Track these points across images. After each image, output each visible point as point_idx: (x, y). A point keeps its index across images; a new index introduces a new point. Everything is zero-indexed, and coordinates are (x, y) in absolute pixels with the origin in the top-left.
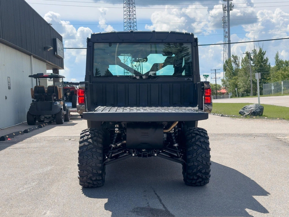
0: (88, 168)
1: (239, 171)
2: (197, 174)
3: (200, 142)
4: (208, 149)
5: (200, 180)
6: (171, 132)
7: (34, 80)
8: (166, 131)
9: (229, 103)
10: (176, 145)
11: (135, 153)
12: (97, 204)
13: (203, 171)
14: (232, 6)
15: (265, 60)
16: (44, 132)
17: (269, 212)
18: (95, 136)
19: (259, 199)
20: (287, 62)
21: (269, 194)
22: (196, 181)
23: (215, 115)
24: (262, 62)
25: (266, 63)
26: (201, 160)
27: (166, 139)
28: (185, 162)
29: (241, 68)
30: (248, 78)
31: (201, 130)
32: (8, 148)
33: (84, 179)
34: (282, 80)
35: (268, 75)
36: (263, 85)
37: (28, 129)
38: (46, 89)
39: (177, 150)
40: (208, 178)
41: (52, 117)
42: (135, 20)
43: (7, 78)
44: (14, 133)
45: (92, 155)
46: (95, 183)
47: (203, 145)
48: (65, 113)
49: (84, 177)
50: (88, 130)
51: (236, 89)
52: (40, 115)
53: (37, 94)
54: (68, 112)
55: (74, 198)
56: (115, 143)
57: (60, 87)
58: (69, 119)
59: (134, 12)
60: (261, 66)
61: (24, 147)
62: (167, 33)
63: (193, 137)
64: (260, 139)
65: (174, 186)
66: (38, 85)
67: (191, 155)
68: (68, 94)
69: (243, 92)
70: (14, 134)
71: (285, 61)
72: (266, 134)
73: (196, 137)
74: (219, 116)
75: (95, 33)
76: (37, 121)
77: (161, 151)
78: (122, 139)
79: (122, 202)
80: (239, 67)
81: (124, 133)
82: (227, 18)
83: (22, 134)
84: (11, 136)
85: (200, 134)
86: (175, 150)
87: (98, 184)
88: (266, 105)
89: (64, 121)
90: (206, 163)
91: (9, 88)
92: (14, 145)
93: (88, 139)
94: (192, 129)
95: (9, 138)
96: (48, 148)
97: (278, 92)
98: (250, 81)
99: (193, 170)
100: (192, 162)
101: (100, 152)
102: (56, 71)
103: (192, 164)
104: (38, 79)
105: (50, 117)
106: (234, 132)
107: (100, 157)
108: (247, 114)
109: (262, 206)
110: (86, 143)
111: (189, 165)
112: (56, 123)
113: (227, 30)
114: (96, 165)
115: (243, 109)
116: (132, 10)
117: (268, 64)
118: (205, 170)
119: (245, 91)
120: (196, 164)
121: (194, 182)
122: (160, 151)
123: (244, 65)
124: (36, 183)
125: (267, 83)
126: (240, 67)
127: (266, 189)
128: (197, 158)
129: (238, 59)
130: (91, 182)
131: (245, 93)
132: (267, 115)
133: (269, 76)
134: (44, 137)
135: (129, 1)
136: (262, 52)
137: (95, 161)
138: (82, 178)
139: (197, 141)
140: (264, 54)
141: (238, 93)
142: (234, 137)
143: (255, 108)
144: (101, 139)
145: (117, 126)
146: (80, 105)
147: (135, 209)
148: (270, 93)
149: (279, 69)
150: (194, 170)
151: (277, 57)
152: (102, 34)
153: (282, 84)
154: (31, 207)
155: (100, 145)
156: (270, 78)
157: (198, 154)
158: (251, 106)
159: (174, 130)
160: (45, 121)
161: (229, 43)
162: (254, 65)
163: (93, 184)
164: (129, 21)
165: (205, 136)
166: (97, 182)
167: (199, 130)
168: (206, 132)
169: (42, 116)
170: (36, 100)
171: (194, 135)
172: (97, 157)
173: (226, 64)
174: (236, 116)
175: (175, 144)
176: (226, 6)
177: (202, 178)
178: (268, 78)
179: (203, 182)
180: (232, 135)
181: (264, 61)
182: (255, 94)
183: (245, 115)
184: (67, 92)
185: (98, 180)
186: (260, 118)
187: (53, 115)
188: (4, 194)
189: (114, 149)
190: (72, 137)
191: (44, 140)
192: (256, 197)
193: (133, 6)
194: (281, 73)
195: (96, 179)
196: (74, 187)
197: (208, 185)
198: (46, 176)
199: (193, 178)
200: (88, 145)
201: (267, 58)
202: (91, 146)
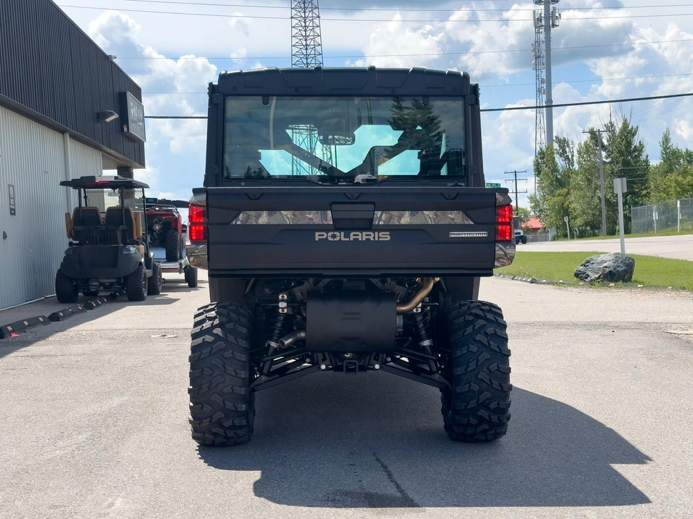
0: (212, 398)
1: (578, 408)
2: (479, 413)
3: (486, 334)
4: (505, 353)
5: (485, 426)
6: (415, 311)
7: (73, 193)
8: (404, 308)
9: (549, 252)
10: (426, 343)
11: (328, 361)
12: (236, 482)
13: (493, 405)
14: (557, 17)
15: (636, 149)
16: (100, 319)
17: (653, 500)
18: (230, 321)
19: (628, 471)
20: (689, 154)
21: (651, 460)
22: (476, 429)
23: (517, 280)
24: (630, 153)
25: (638, 156)
26: (488, 378)
27: (402, 330)
28: (448, 383)
29: (577, 169)
30: (595, 192)
31: (487, 308)
32: (12, 355)
33: (203, 425)
34: (678, 198)
35: (644, 184)
36: (632, 208)
37: (60, 312)
38: (103, 216)
39: (429, 354)
40: (505, 421)
41: (118, 282)
42: (318, 48)
43: (6, 187)
44: (24, 320)
45: (224, 366)
46: (230, 434)
47: (491, 343)
48: (149, 273)
49: (204, 421)
50: (213, 307)
51: (566, 219)
52: (88, 280)
53: (79, 228)
54: (157, 271)
55: (179, 470)
56: (280, 338)
57: (137, 211)
58: (160, 288)
59: (317, 30)
60: (626, 163)
61: (52, 353)
62: (405, 72)
63: (468, 323)
64: (626, 334)
65: (422, 441)
66: (83, 205)
67: (464, 367)
68: (157, 227)
69: (582, 226)
70: (26, 323)
71: (684, 151)
72: (640, 323)
73: (476, 324)
74: (525, 281)
75: (228, 73)
76: (80, 294)
77: (389, 359)
78: (295, 329)
79: (296, 478)
80: (573, 166)
81: (301, 314)
82: (543, 46)
83: (44, 323)
84: (19, 327)
85: (486, 316)
86: (425, 355)
87: (238, 435)
88: (639, 256)
89: (149, 294)
90: (500, 385)
91: (13, 212)
92: (28, 348)
93: (213, 327)
94: (464, 305)
95: (13, 331)
96: (109, 356)
97: (667, 226)
98: (599, 198)
99: (468, 404)
100: (465, 384)
101: (244, 360)
102: (125, 170)
103: (466, 388)
104: (82, 190)
105: (112, 284)
106: (564, 319)
107: (243, 372)
108: (593, 278)
109: (635, 488)
110: (209, 338)
111: (459, 389)
112: (127, 299)
113: (544, 76)
114: (233, 390)
115: (585, 266)
116: (311, 24)
117: (643, 158)
118: (498, 404)
119: (586, 224)
120: (475, 387)
121: (470, 431)
122: (387, 357)
123: (585, 161)
124: (85, 436)
125: (642, 205)
126: (576, 166)
127: (644, 449)
128: (479, 373)
129: (571, 146)
130: (220, 431)
131: (588, 228)
132: (641, 280)
133: (646, 188)
134: (100, 330)
135: (304, 3)
136: (630, 128)
137: (231, 380)
138: (198, 422)
139: (478, 332)
140: (633, 135)
141: (570, 230)
142: (563, 331)
143: (614, 263)
144: (245, 329)
145: (283, 297)
146: (194, 246)
147: (328, 494)
148: (648, 229)
149: (670, 170)
150: (471, 403)
151: (666, 140)
152: (245, 73)
153: (678, 206)
154: (76, 490)
155: (244, 343)
156: (649, 193)
157: (480, 363)
158: (602, 257)
159: (422, 308)
160: (100, 294)
161: (549, 106)
162: (609, 160)
163: (226, 437)
164: (304, 52)
165: (497, 320)
166: (235, 433)
167: (484, 307)
168: (499, 311)
169: (93, 281)
170: (78, 242)
171: (471, 318)
172: (236, 372)
173: (541, 158)
174: (567, 282)
175: (422, 340)
176: (541, 17)
177: (490, 422)
178: (644, 192)
179: (493, 432)
180: (559, 326)
181: (634, 151)
182: (612, 232)
183: (589, 279)
184: (153, 224)
185: (236, 426)
186: (625, 286)
187: (120, 278)
188: (9, 460)
189: (277, 352)
190: (168, 329)
191: (101, 337)
192: (620, 468)
193: (314, 15)
194: (676, 181)
195: (232, 424)
196: (179, 445)
197: (503, 439)
198: (109, 419)
199: (468, 421)
200: (214, 342)
201: (640, 142)
202: (222, 344)
